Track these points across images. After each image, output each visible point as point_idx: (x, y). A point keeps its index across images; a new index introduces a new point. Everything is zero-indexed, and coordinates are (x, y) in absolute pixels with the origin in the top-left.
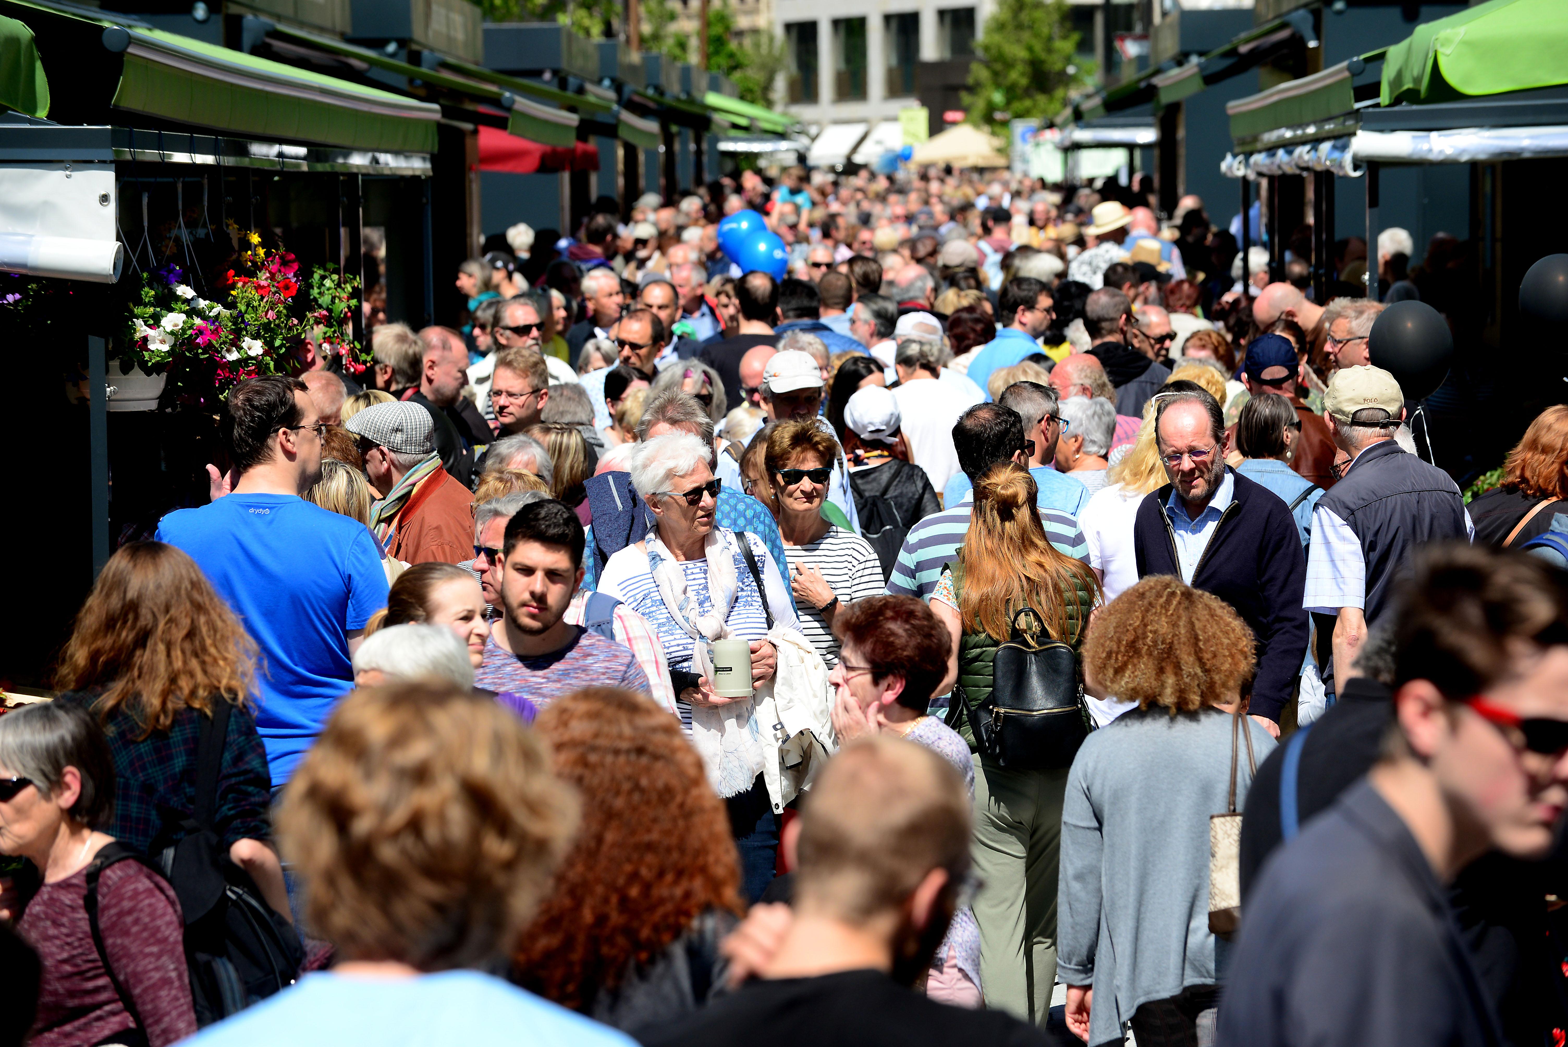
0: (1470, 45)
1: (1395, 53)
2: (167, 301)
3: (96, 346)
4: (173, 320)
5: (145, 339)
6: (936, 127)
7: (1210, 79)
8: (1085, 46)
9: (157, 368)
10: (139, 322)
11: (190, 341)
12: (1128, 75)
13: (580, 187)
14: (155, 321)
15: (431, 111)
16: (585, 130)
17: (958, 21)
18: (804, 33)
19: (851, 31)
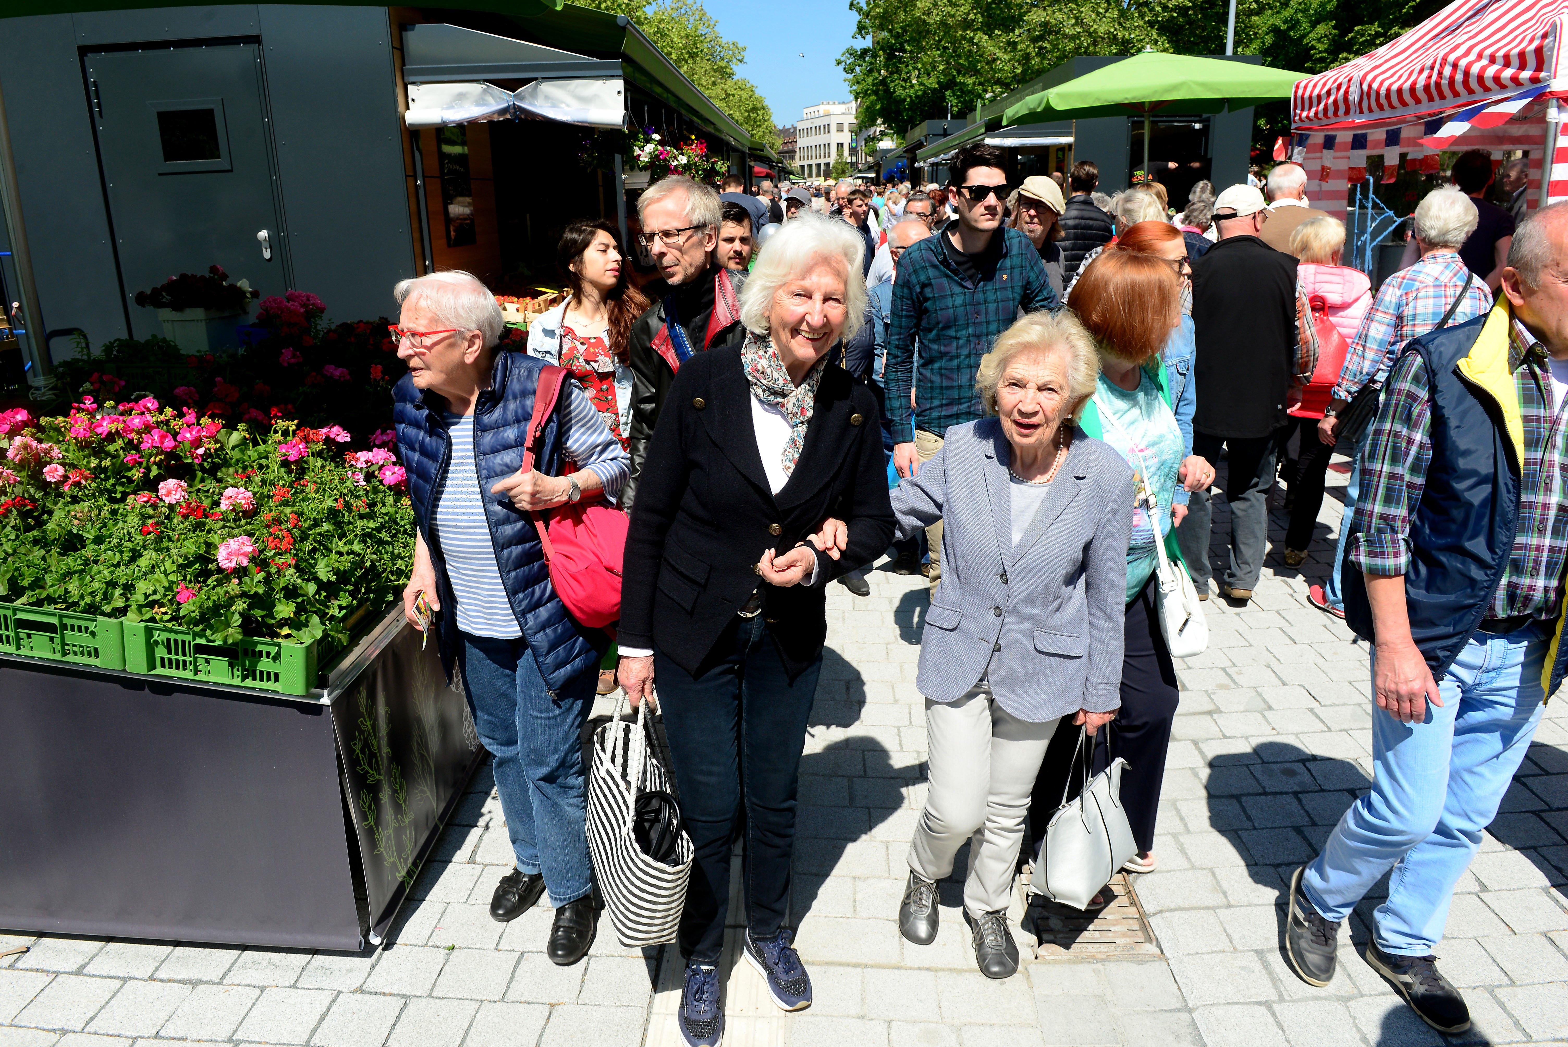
0: (1058, 94)
2: (648, 141)
3: (618, 158)
4: (649, 148)
5: (639, 155)
9: (645, 168)
10: (636, 148)
11: (657, 156)
14: (642, 149)
17: (827, 165)
18: (802, 167)
19: (810, 166)
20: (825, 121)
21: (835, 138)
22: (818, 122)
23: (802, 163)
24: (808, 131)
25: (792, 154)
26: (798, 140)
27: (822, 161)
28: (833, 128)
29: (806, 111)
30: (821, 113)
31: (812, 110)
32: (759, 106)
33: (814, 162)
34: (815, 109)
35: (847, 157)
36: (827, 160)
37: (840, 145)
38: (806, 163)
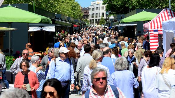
1: (121, 20)
3: (54, 35)
4: (58, 34)
6: (98, 25)
7: (112, 22)
8: (105, 21)
9: (57, 36)
12: (107, 22)
13: (79, 28)
15: (71, 23)
16: (79, 25)
17: (99, 19)
18: (91, 20)
19: (93, 20)
20: (98, 6)
21: (101, 11)
22: (95, 6)
23: (90, 19)
24: (93, 9)
25: (87, 16)
26: (89, 12)
27: (97, 18)
28: (101, 8)
29: (92, 3)
30: (97, 4)
31: (93, 2)
32: (76, 5)
33: (94, 19)
34: (95, 2)
35: (105, 17)
36: (99, 18)
37: (103, 14)
38: (92, 19)
